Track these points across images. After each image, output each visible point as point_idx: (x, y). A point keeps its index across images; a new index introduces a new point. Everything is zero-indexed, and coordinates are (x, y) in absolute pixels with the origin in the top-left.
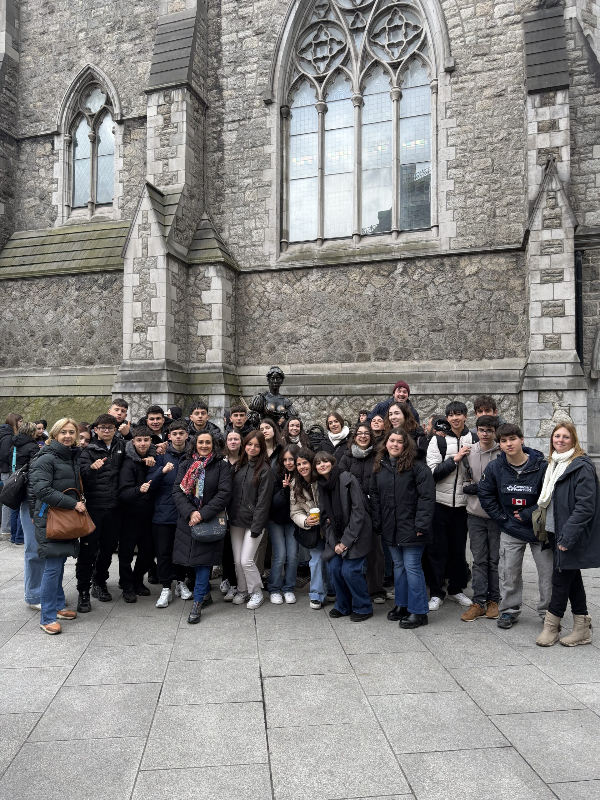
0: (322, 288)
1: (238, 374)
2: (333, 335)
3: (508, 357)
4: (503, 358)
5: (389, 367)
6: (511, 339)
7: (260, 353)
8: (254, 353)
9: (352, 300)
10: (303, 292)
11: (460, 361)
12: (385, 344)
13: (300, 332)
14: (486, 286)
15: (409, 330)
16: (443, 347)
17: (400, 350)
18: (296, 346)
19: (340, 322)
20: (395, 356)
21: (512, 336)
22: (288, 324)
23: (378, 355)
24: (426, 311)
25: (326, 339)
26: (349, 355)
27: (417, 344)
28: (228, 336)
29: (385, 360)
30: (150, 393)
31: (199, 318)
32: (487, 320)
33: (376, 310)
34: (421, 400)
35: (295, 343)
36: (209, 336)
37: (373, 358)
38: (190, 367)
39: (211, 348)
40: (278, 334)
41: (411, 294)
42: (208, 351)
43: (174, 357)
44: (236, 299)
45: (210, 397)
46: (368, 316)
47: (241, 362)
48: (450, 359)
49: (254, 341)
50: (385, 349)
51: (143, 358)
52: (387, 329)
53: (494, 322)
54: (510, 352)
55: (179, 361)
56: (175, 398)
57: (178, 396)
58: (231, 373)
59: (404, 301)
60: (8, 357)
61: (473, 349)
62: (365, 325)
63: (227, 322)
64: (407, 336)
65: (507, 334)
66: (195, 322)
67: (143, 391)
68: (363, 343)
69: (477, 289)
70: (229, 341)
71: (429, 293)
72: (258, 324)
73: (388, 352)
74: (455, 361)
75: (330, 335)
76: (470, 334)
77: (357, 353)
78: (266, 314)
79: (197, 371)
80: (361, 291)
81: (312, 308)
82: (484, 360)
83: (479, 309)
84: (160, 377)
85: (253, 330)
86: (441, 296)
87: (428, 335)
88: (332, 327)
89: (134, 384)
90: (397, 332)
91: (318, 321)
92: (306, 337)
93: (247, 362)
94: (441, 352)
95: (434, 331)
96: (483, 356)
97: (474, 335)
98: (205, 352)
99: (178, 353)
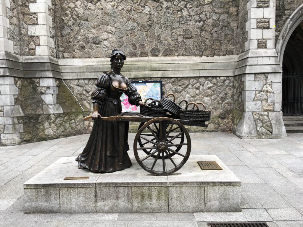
0: (115, 7)
1: (60, 64)
2: (124, 39)
3: (228, 55)
4: (225, 55)
5: (160, 60)
6: (230, 44)
7: (74, 51)
8: (70, 50)
9: (136, 16)
10: (102, 9)
11: (202, 57)
12: (157, 46)
13: (102, 37)
14: (217, 11)
15: (171, 37)
16: (192, 48)
17: (166, 50)
18: (99, 46)
19: (128, 31)
20: (163, 53)
21: (231, 42)
22: (93, 30)
23: (153, 53)
24: (182, 26)
25: (119, 42)
26: (135, 52)
27: (176, 46)
28: (51, 37)
29: (157, 56)
31: (28, 22)
32: (217, 32)
33: (151, 24)
34: (180, 80)
35: (98, 44)
36: (37, 36)
37: (150, 54)
38: (24, 58)
39: (39, 45)
40: (86, 38)
41: (172, 14)
42: (37, 47)
43: (11, 50)
44: (55, 11)
45: (41, 80)
46: (146, 27)
47: (61, 56)
48: (196, 55)
49: (69, 42)
50: (157, 49)
52: (158, 36)
53: (221, 33)
54: (229, 52)
55: (15, 53)
56: (15, 80)
57: (17, 79)
58: (55, 63)
59: (169, 18)
61: (209, 50)
62: (144, 33)
63: (50, 27)
64: (170, 41)
65: (228, 41)
66: (25, 26)
68: (144, 45)
69: (211, 12)
70: (52, 40)
71: (184, 14)
72: (72, 30)
73: (159, 51)
74: (199, 57)
75: (122, 39)
76: (207, 41)
77: (140, 51)
78: (77, 24)
79: (30, 61)
80: (141, 11)
81: (109, 20)
82: (215, 56)
83: (212, 25)
84: (1, 65)
85: (69, 34)
86: (191, 16)
87: (183, 41)
88: (123, 34)
90: (165, 38)
91: (113, 29)
92: (106, 40)
93: (65, 56)
94: (190, 51)
95: (187, 38)
96: (215, 54)
97: (209, 41)
98: (34, 48)
99: (14, 48)
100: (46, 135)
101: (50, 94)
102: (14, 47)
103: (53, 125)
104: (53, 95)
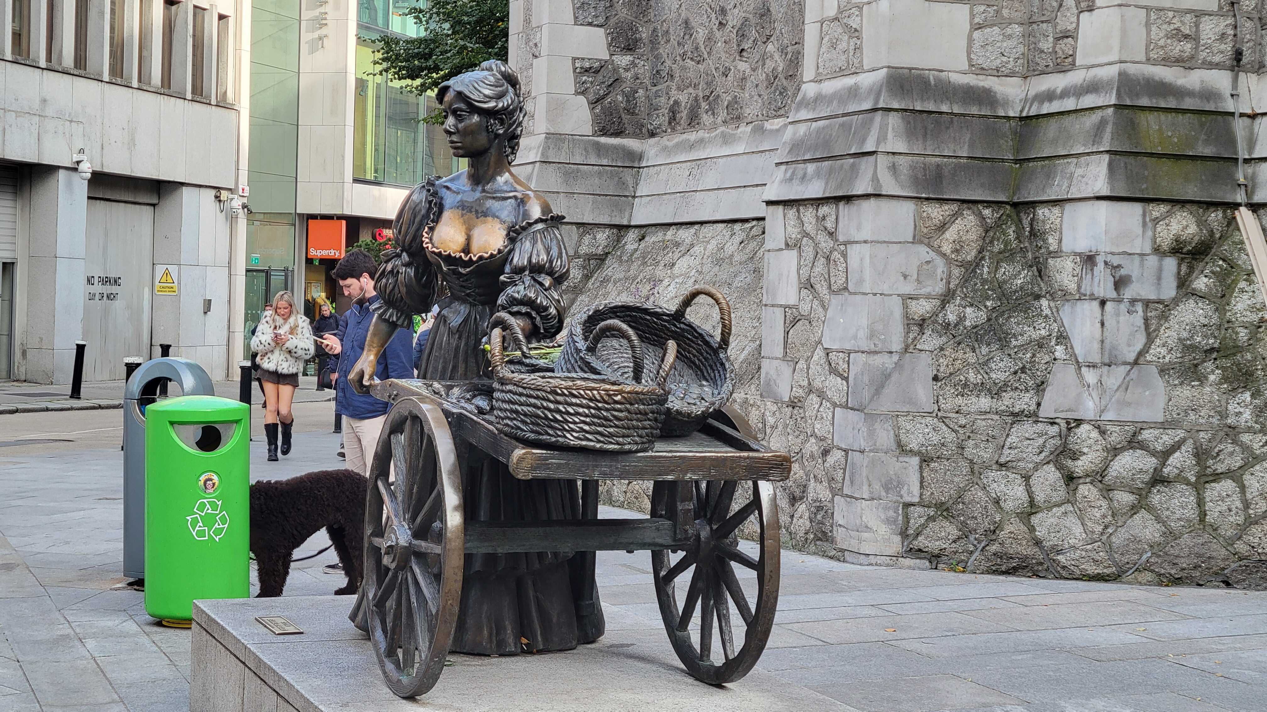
30: (837, 199)
38: (1032, 93)
39: (1091, 6)
42: (1084, 20)
45: (1067, 210)
51: (841, 73)
55: (982, 71)
60: (683, 98)
67: (820, 195)
79: (1046, 109)
84: (863, 141)
89: (811, 168)
98: (1074, 25)
99: (970, 40)
100: (1038, 543)
101: (1092, 298)
102: (976, 34)
103: (1085, 490)
104: (1103, 303)
